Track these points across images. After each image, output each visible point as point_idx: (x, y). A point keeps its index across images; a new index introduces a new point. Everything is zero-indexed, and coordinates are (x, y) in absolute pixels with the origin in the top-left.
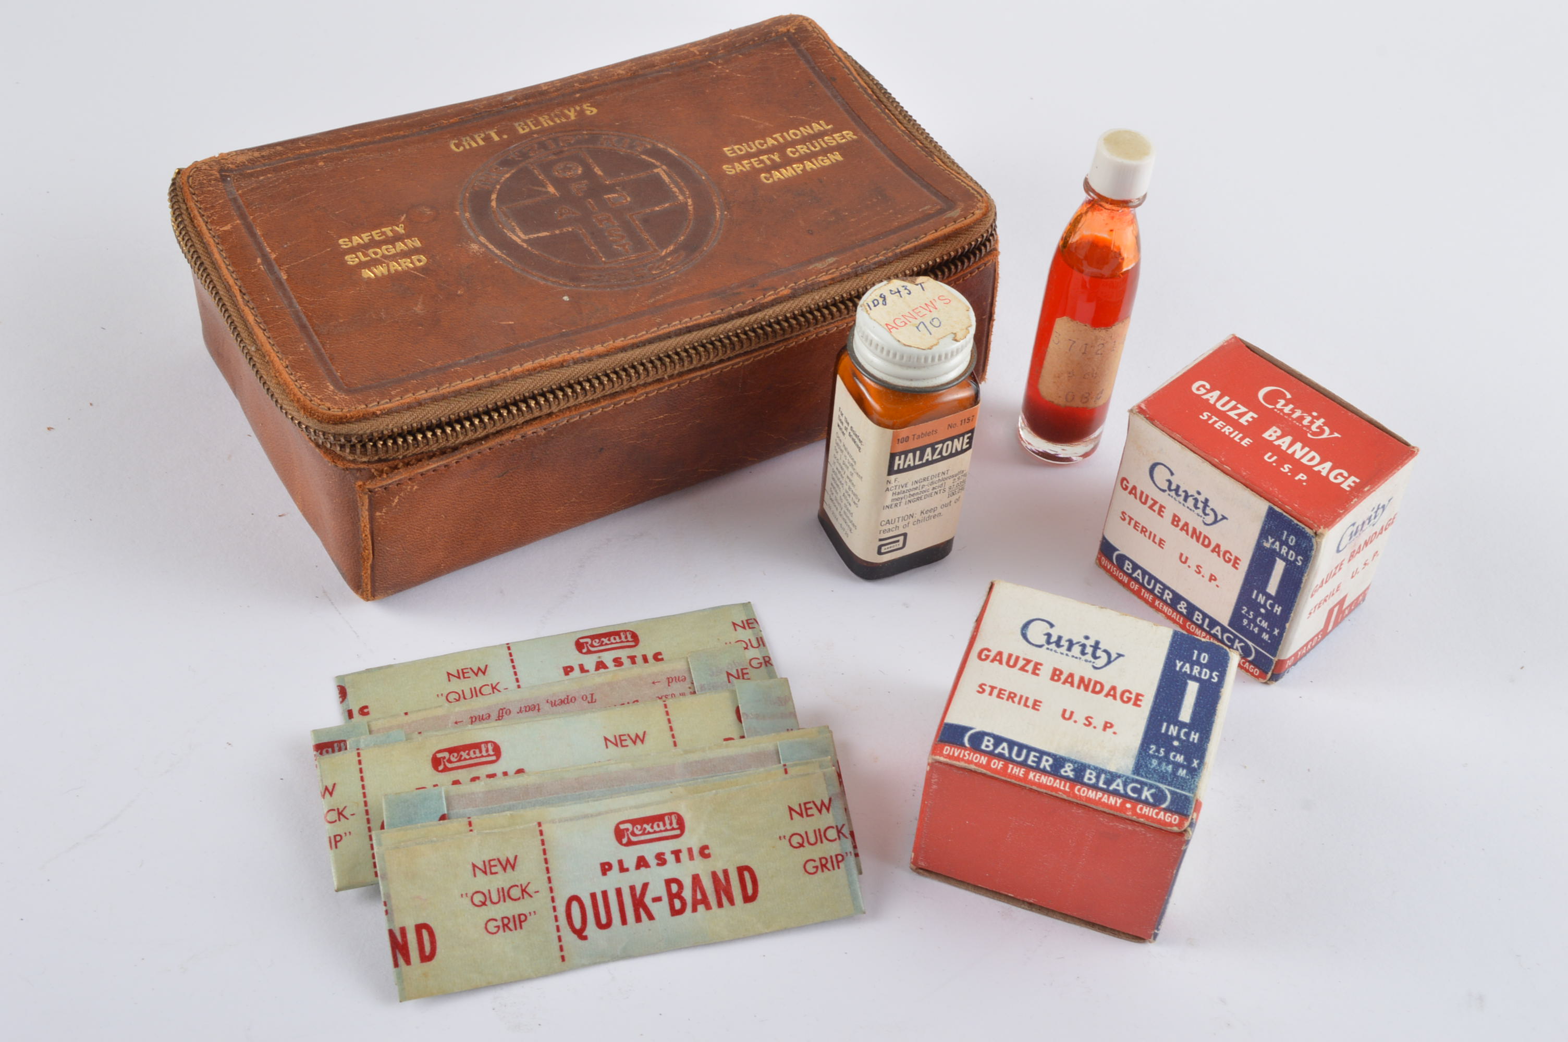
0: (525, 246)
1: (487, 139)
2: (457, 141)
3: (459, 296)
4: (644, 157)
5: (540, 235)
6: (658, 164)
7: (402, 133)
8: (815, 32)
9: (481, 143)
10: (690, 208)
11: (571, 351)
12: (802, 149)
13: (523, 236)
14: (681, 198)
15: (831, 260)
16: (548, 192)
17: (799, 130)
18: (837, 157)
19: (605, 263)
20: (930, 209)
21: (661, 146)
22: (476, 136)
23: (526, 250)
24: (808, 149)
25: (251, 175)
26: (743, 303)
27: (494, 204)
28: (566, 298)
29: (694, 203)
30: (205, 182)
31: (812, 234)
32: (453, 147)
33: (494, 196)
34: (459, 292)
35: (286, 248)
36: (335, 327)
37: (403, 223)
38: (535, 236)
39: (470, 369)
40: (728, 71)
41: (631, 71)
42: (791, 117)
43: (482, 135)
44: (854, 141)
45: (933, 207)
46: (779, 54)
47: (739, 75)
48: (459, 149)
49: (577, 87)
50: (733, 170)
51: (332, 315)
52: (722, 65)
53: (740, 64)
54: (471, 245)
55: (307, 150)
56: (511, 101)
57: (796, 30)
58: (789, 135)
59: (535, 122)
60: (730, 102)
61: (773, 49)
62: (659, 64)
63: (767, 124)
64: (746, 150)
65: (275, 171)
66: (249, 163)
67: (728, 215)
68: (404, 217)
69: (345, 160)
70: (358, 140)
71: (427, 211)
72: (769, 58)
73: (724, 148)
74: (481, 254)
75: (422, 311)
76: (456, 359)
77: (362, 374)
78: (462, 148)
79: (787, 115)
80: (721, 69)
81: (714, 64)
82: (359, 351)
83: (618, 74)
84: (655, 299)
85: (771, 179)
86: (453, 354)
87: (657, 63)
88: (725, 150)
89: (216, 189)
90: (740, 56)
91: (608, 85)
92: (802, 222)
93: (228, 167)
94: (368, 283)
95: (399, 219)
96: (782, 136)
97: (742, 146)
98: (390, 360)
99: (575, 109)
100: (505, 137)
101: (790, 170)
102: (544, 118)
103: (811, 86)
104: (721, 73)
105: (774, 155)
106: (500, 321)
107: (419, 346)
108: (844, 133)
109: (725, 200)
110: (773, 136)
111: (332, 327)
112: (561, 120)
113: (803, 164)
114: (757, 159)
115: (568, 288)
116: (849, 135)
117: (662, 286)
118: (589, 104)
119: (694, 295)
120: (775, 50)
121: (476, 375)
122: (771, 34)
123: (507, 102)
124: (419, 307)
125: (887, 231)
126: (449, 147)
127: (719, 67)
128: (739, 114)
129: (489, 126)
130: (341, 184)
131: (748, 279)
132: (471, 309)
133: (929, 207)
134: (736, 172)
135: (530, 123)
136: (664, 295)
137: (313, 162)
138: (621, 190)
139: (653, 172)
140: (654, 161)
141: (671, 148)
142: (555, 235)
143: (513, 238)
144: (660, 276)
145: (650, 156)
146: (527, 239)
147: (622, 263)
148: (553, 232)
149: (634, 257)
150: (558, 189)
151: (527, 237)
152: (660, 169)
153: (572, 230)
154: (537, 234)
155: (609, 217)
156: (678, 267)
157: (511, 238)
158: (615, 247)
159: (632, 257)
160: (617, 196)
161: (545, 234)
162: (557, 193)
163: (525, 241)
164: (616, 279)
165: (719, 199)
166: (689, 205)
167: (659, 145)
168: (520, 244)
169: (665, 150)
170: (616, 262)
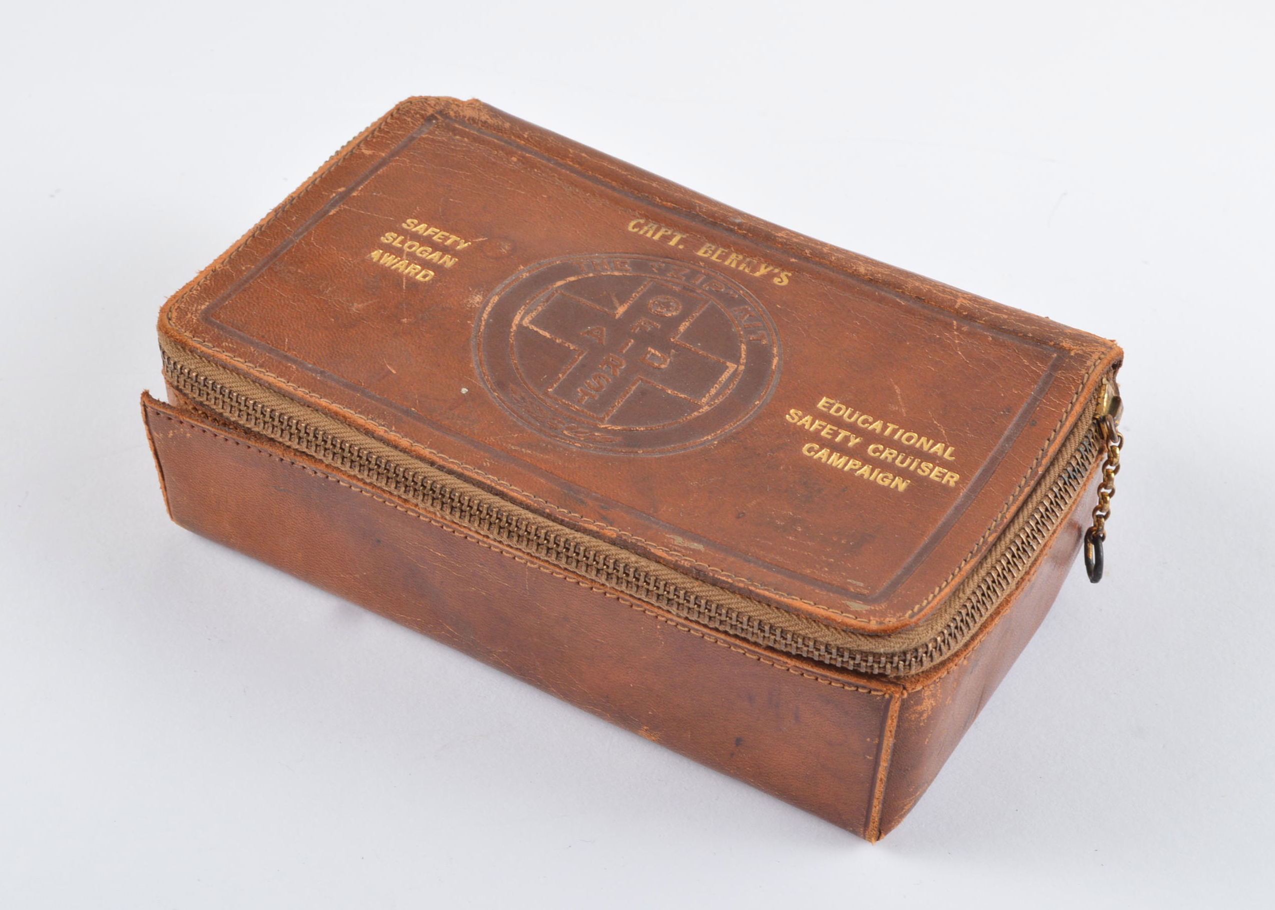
0: (514, 328)
1: (666, 238)
2: (643, 221)
3: (401, 323)
4: (744, 346)
5: (541, 332)
6: (743, 360)
7: (614, 183)
8: (1088, 368)
9: (657, 237)
10: (696, 413)
12: (888, 454)
13: (526, 320)
14: (704, 400)
15: (697, 546)
16: (615, 308)
17: (919, 439)
18: (901, 485)
19: (546, 394)
20: (858, 587)
21: (775, 350)
22: (663, 229)
23: (508, 333)
24: (895, 458)
25: (454, 130)
27: (559, 283)
28: (464, 390)
29: (707, 413)
32: (632, 224)
33: (572, 279)
34: (404, 320)
35: (373, 195)
37: (474, 243)
38: (535, 329)
39: (299, 375)
40: (957, 341)
41: (872, 276)
42: (935, 422)
43: (669, 233)
44: (945, 488)
45: (863, 587)
46: (1028, 364)
47: (960, 353)
48: (633, 228)
49: (806, 253)
50: (797, 418)
51: (302, 262)
52: (961, 333)
53: (977, 345)
54: (478, 296)
55: (523, 142)
56: (734, 224)
57: (1076, 354)
58: (901, 435)
59: (724, 254)
60: (912, 368)
61: (1030, 355)
62: (906, 289)
63: (903, 410)
64: (843, 415)
65: (475, 139)
66: (468, 120)
67: (713, 445)
68: (484, 239)
69: (536, 170)
70: (571, 163)
71: (505, 249)
72: (1012, 360)
73: (828, 397)
74: (471, 308)
75: (357, 310)
76: (308, 361)
77: (237, 316)
78: (636, 230)
79: (933, 417)
80: (954, 336)
81: (955, 328)
82: (268, 300)
83: (855, 270)
84: (521, 449)
85: (812, 453)
86: (313, 356)
87: (906, 287)
88: (824, 399)
89: (412, 122)
90: (990, 339)
91: (833, 272)
92: (754, 502)
93: (449, 113)
94: (363, 261)
95: (477, 237)
96: (895, 432)
97: (847, 409)
98: (272, 323)
99: (773, 270)
100: (681, 247)
101: (843, 460)
102: (737, 257)
103: (1002, 413)
104: (949, 339)
105: (856, 438)
106: (388, 364)
107: (306, 331)
108: (949, 474)
109: (737, 433)
110: (888, 424)
111: (286, 271)
112: (744, 269)
113: (863, 465)
114: (835, 428)
115: (482, 385)
116: (951, 479)
117: (547, 446)
118: (790, 274)
119: (551, 473)
120: (1030, 358)
121: (294, 382)
122: (1051, 341)
123: (730, 222)
124: (360, 306)
125: (789, 570)
126: (630, 222)
127: (955, 333)
128: (896, 384)
129: (684, 229)
130: (499, 184)
131: (613, 500)
132: (388, 338)
133: (862, 585)
134: (796, 423)
135: (719, 252)
136: (532, 452)
137: (510, 153)
138: (671, 354)
139: (724, 363)
140: (743, 356)
141: (780, 359)
142: (552, 341)
143: (517, 316)
144: (564, 439)
145: (749, 351)
146: (525, 325)
147: (558, 404)
148: (556, 339)
149: (577, 409)
150: (626, 313)
151: (528, 325)
152: (736, 366)
153: (574, 349)
154: (540, 329)
155: (621, 365)
156: (591, 445)
157: (515, 316)
158: (579, 390)
159: (574, 407)
160: (660, 355)
161: (548, 335)
162: (619, 315)
163: (520, 326)
164: (529, 411)
165: (734, 428)
166: (701, 410)
167: (775, 349)
168: (513, 324)
169: (773, 356)
170: (556, 399)
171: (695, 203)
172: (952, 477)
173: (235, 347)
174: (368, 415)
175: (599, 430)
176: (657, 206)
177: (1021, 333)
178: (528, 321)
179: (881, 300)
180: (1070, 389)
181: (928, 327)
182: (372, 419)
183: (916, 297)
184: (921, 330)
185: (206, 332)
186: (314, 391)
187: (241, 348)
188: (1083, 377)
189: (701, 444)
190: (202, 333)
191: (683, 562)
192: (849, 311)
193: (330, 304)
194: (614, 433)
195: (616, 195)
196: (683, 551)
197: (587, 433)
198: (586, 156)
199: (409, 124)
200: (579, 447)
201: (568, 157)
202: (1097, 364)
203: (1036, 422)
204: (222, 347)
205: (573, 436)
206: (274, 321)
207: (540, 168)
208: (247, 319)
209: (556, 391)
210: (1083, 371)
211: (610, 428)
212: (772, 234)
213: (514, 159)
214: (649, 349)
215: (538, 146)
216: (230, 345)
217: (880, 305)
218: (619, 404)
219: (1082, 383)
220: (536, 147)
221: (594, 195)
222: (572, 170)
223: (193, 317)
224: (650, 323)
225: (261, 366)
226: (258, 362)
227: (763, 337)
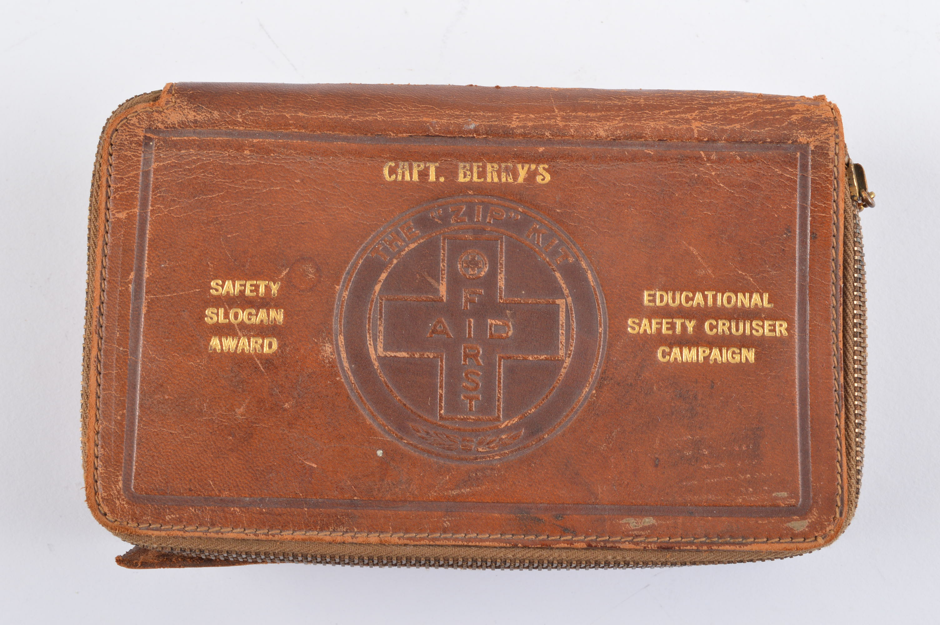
0: (376, 364)
1: (424, 174)
2: (393, 164)
3: (285, 410)
4: (558, 275)
5: (399, 354)
6: (566, 292)
7: (344, 134)
8: (833, 162)
9: (416, 177)
10: (563, 371)
11: (347, 532)
12: (723, 327)
13: (380, 350)
14: (562, 353)
15: (649, 521)
16: (437, 291)
17: (737, 296)
18: (749, 355)
19: (441, 418)
20: (784, 499)
21: (584, 264)
22: (415, 165)
23: (375, 371)
24: (730, 328)
25: (175, 145)
26: (537, 536)
27: (378, 288)
28: (380, 453)
29: (571, 365)
30: (126, 143)
31: (656, 466)
32: (386, 171)
33: (384, 276)
34: (286, 406)
35: (162, 269)
36: (159, 402)
37: (282, 280)
38: (393, 354)
39: (247, 515)
40: (713, 173)
41: (613, 136)
42: (740, 272)
43: (422, 166)
44: (781, 340)
45: (788, 497)
46: (780, 172)
47: (722, 185)
48: (390, 177)
49: (547, 136)
50: (637, 328)
51: (162, 386)
52: (712, 163)
53: (731, 169)
54: (327, 345)
55: (241, 128)
56: (470, 132)
57: (816, 147)
58: (722, 300)
59: (481, 169)
60: (693, 221)
61: (778, 162)
62: (647, 136)
63: (710, 272)
64: (668, 301)
65: (201, 146)
66: (179, 126)
67: (593, 395)
68: (287, 271)
69: (272, 155)
70: (296, 130)
71: (311, 273)
72: (766, 174)
73: (648, 290)
74: (330, 362)
75: (242, 416)
76: (243, 495)
77: (154, 478)
78: (394, 177)
79: (736, 267)
80: (708, 169)
81: (705, 159)
82: (165, 445)
83: (597, 136)
84: (460, 490)
85: (668, 357)
86: (243, 487)
87: (646, 134)
88: (646, 293)
89: (134, 155)
90: (738, 158)
91: (579, 146)
92: (658, 442)
93: (157, 126)
94: (210, 357)
95: (281, 273)
96: (715, 298)
97: (667, 294)
98: (186, 470)
99: (529, 168)
100: (442, 179)
101: (694, 351)
102: (493, 167)
103: (785, 236)
104: (705, 173)
105: (690, 322)
106: (305, 460)
107: (219, 463)
108: (778, 323)
109: (604, 372)
110: (706, 293)
111: (155, 402)
112: (507, 179)
113: (711, 350)
114: (670, 320)
115: (389, 439)
116: (781, 328)
117: (476, 474)
118: (547, 166)
119: (498, 502)
120: (779, 165)
121: (249, 527)
122: (788, 140)
123: (466, 131)
124: (241, 410)
125: (725, 506)
126: (382, 170)
127: (708, 165)
128: (690, 244)
129: (433, 157)
130: (254, 191)
131: (559, 504)
132: (286, 432)
133: (785, 494)
134: (639, 332)
135: (475, 170)
136: (470, 489)
137: (240, 148)
138: (509, 315)
139: (554, 303)
140: (564, 286)
141: (592, 271)
142: (412, 357)
143: (370, 349)
144: (483, 457)
145: (565, 277)
146: (383, 356)
147: (456, 422)
148: (414, 355)
149: (473, 419)
150: (449, 290)
151: (384, 353)
152: (564, 300)
153: (434, 357)
154: (396, 352)
155: (479, 352)
156: (506, 451)
157: (368, 350)
158: (462, 397)
159: (471, 419)
160: (501, 323)
161: (404, 354)
162: (445, 296)
163: (379, 358)
164: (440, 444)
165: (599, 368)
166: (565, 365)
167: (582, 263)
168: (373, 360)
169: (584, 272)
170: (452, 419)
171: (426, 122)
172: (781, 325)
173: (178, 516)
174: (329, 529)
175: (503, 431)
176: (395, 140)
177: (760, 141)
178: (382, 350)
179: (634, 158)
180: (827, 188)
181: (683, 168)
182: (334, 531)
183: (659, 140)
184: (680, 174)
185: (145, 514)
186: (271, 528)
187: (183, 514)
188: (832, 171)
189: (584, 400)
190: (142, 516)
191: (649, 546)
192: (614, 184)
193: (217, 422)
194: (516, 427)
195: (354, 146)
196: (643, 533)
197: (495, 440)
198: (303, 115)
199: (132, 159)
200: (500, 459)
201: (290, 125)
202: (837, 152)
203: (816, 234)
204: (168, 522)
205: (488, 450)
206: (187, 467)
207: (275, 151)
208: (164, 477)
209: (447, 411)
210: (831, 166)
211: (509, 425)
212: (508, 128)
213: (247, 152)
214: (489, 321)
215: (257, 125)
216: (172, 516)
217: (634, 164)
218: (500, 394)
219: (835, 178)
220: (257, 127)
221: (336, 155)
222: (302, 137)
223: (122, 503)
224: (474, 293)
225: (213, 525)
226: (206, 522)
227: (566, 256)
